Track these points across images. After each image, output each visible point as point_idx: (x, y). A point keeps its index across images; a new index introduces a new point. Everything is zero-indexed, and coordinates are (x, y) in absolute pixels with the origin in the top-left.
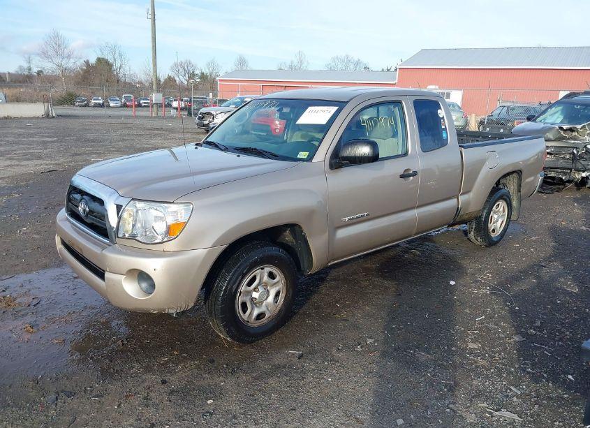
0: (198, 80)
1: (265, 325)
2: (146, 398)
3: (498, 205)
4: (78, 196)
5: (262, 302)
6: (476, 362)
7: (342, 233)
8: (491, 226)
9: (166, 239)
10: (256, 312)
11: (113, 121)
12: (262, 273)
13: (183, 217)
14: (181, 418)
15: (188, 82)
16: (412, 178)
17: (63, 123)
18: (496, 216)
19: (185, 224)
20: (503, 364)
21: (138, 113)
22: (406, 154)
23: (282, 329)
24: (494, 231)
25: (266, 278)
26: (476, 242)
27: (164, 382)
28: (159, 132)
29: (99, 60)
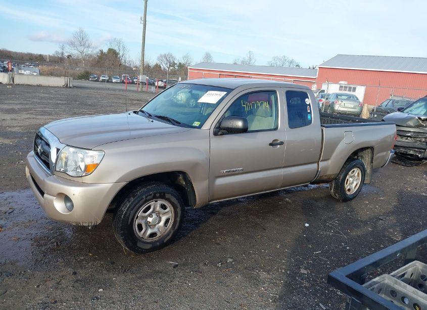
0: (177, 68)
1: (156, 242)
2: (58, 283)
3: (354, 171)
4: (39, 141)
5: (155, 225)
6: (302, 284)
7: (220, 181)
8: (347, 187)
9: (84, 175)
10: (149, 232)
11: (110, 92)
12: (156, 205)
13: (96, 161)
14: (76, 300)
15: (169, 68)
16: (279, 146)
17: (76, 91)
18: (351, 179)
19: (98, 165)
20: (321, 287)
21: (128, 88)
22: (276, 129)
23: (170, 246)
24: (349, 190)
25: (158, 208)
26: (335, 197)
27: (75, 273)
28: (138, 102)
29: (110, 50)
